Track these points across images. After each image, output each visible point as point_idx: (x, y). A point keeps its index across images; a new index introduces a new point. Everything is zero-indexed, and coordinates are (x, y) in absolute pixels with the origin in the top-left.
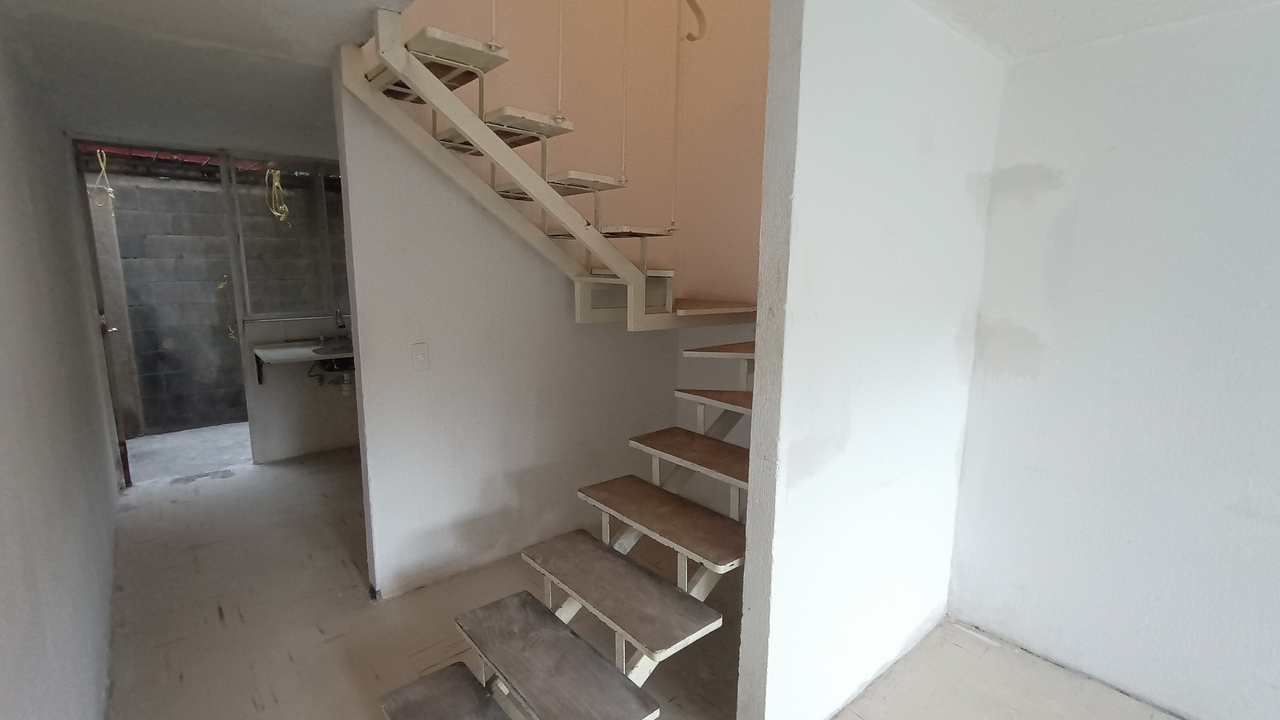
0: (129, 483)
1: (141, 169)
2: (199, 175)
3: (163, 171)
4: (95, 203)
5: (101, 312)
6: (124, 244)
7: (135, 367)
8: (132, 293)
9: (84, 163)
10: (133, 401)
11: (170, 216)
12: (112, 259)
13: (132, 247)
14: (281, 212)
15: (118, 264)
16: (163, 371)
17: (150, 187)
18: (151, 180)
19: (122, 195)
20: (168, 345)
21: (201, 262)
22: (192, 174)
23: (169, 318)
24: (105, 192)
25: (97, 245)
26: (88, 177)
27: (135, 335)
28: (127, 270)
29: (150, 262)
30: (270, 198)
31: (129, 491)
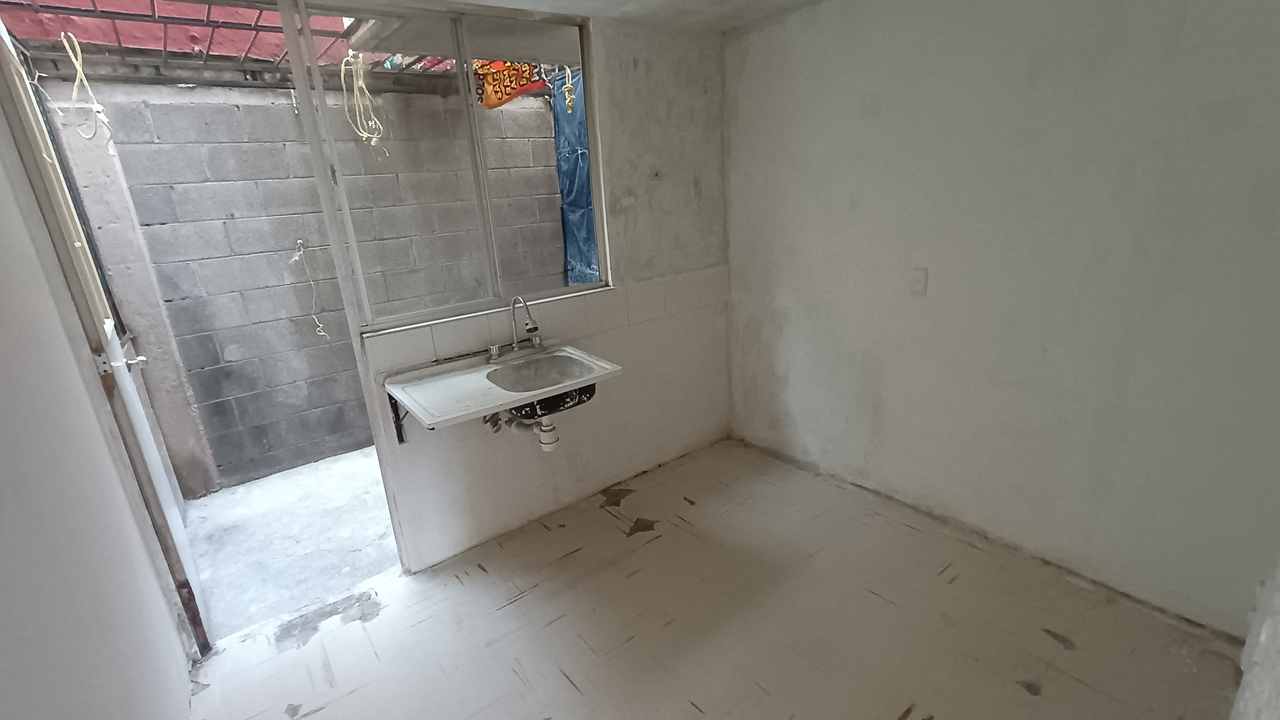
0: (205, 648)
1: (146, 72)
2: (238, 77)
3: (184, 74)
7: (190, 393)
8: (167, 281)
10: (197, 443)
11: (205, 149)
12: (127, 229)
13: (155, 209)
14: (372, 132)
15: (139, 235)
16: (232, 394)
17: (167, 102)
18: (165, 90)
19: (125, 121)
20: (232, 354)
21: (262, 223)
22: (228, 76)
23: (227, 313)
24: (90, 112)
27: (182, 344)
28: (153, 243)
29: (185, 229)
30: (352, 111)
31: (208, 668)
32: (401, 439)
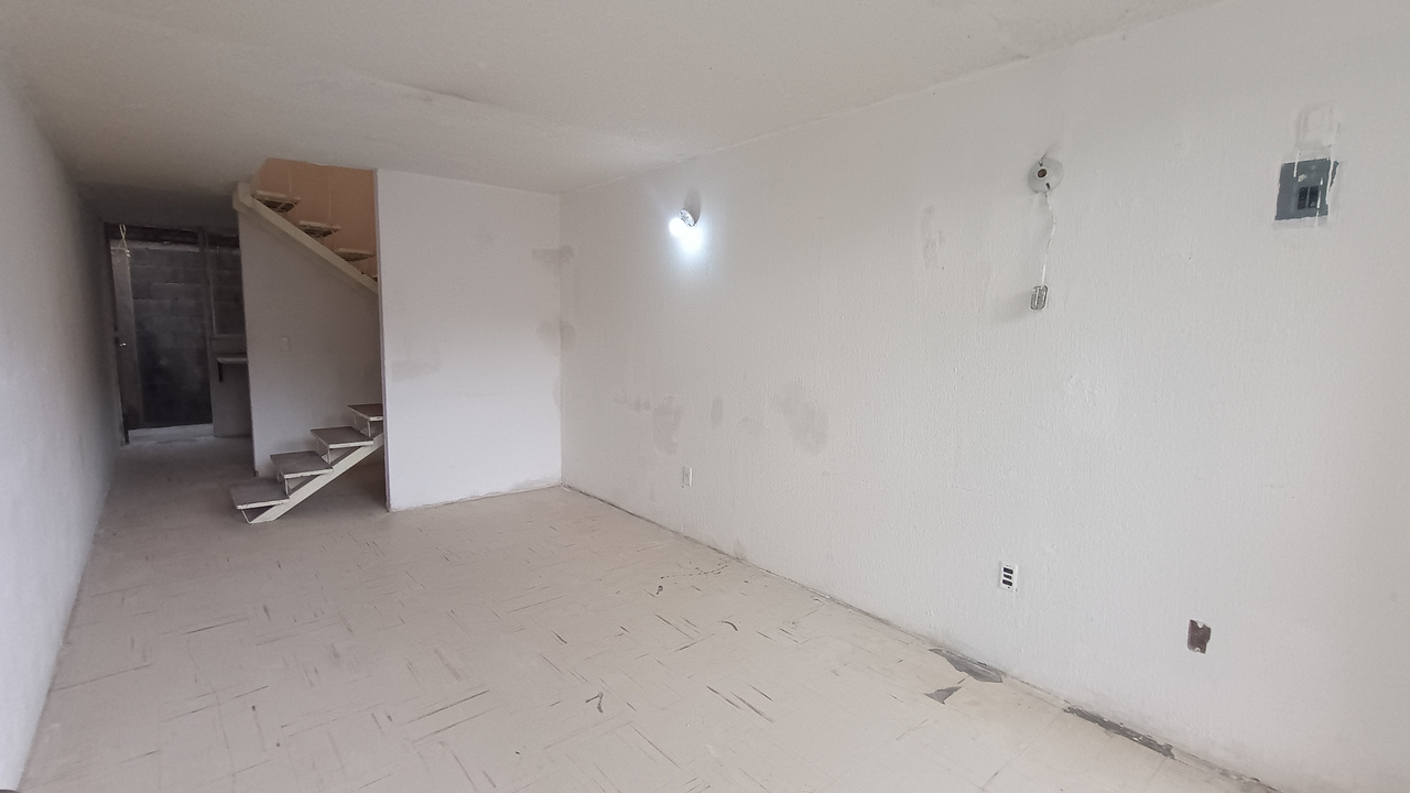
0: (127, 441)
1: (150, 236)
3: (166, 237)
4: (116, 260)
5: (116, 329)
6: (135, 288)
8: (139, 324)
9: (111, 233)
11: (169, 269)
12: (127, 300)
13: (140, 292)
15: (131, 303)
17: (156, 249)
18: (157, 244)
19: (136, 254)
20: (164, 362)
21: (190, 303)
23: (165, 342)
24: (123, 253)
25: (116, 289)
26: (112, 242)
27: (140, 352)
28: (137, 307)
29: (153, 302)
31: (128, 447)
32: (221, 379)
